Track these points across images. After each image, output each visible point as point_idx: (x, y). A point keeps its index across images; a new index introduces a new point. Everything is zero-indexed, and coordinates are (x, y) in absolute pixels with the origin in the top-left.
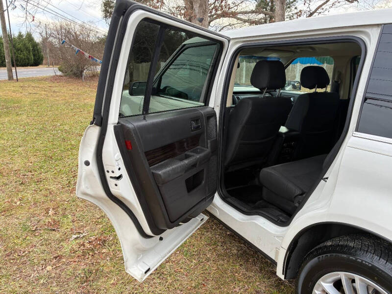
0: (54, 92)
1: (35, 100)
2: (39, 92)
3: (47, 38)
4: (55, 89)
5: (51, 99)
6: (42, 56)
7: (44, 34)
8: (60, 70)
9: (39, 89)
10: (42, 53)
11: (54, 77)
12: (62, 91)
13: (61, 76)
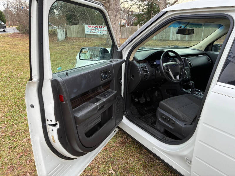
0: (15, 45)
1: (2, 51)
2: (4, 45)
3: (8, 8)
4: (15, 42)
5: (14, 50)
6: (5, 19)
7: (6, 6)
8: (18, 29)
9: (4, 43)
10: (5, 18)
11: (13, 34)
12: (21, 44)
13: (18, 33)
